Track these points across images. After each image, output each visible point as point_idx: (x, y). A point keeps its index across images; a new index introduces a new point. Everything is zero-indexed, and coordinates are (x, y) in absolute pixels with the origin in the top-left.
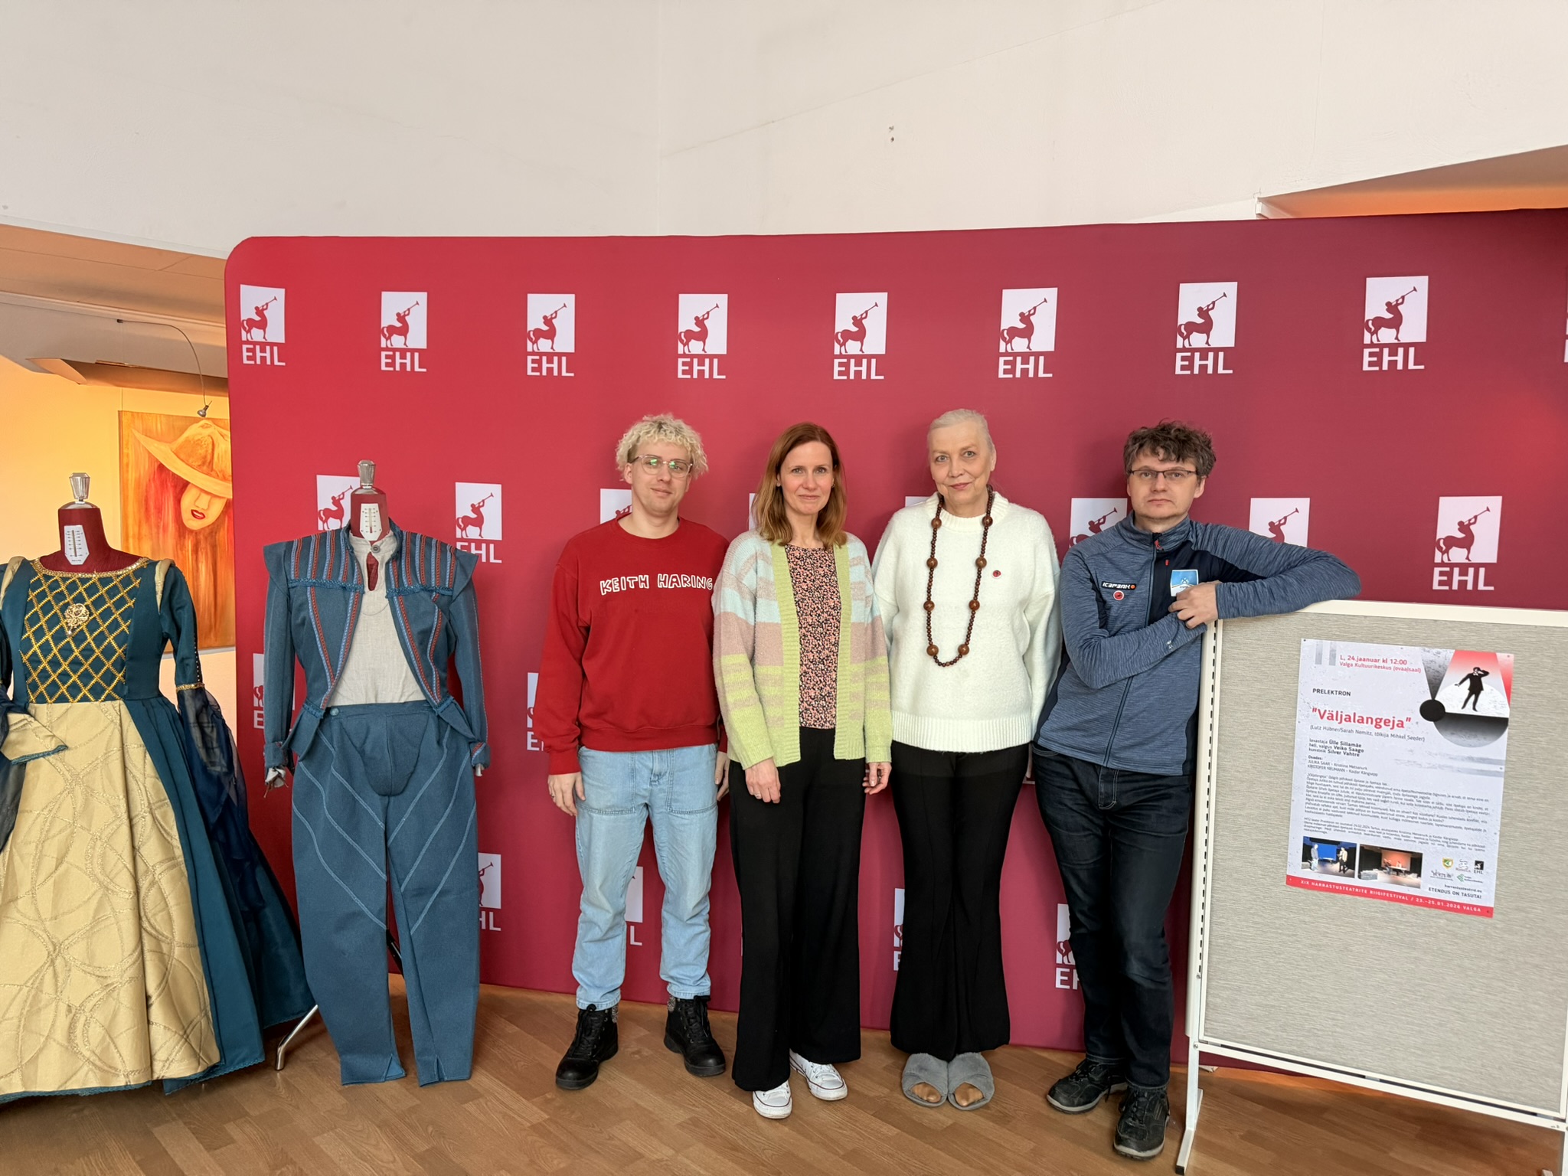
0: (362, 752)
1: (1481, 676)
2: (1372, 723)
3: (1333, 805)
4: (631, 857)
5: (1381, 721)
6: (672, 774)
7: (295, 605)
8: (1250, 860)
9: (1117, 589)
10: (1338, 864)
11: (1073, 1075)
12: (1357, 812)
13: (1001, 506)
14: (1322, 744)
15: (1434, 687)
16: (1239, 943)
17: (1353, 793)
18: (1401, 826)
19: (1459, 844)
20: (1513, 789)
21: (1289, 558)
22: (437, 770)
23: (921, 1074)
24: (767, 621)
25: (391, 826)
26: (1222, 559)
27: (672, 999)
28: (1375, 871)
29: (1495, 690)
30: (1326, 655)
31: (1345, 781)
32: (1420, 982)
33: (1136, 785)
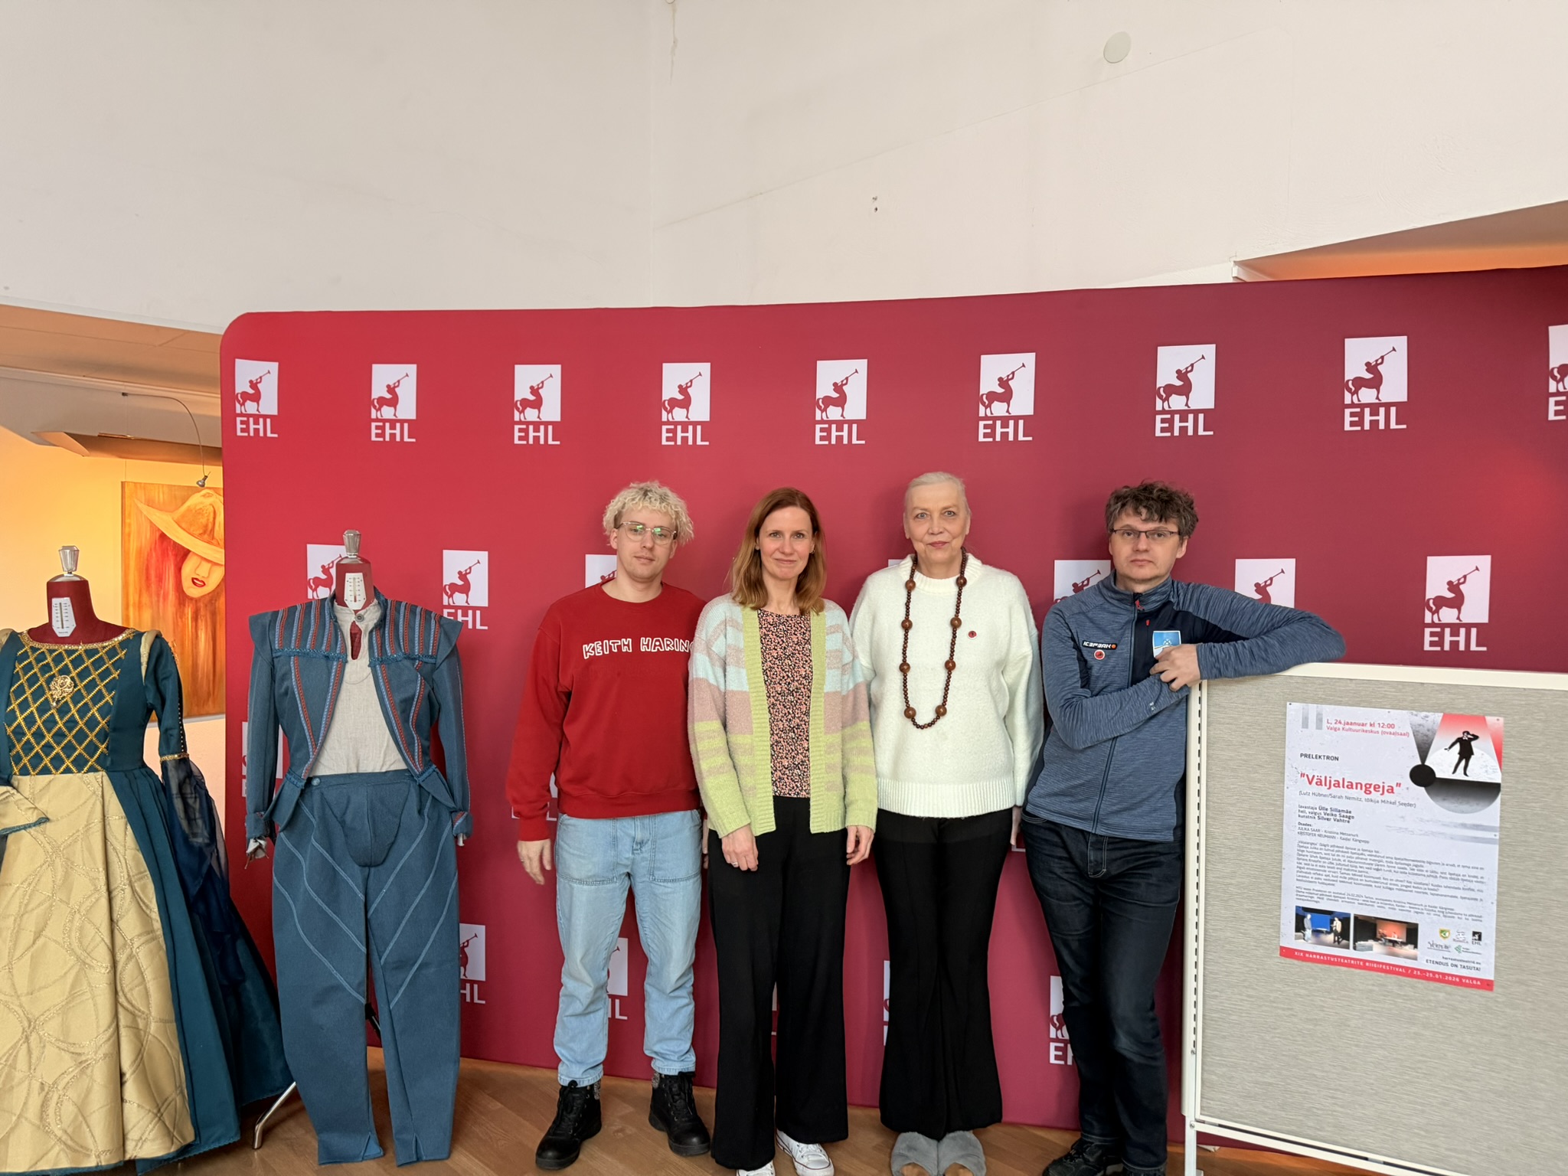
0: (343, 823)
1: (1470, 740)
2: (1361, 789)
3: (1324, 873)
4: (613, 929)
5: (1370, 787)
6: (654, 842)
7: (278, 675)
8: (1242, 931)
9: (1097, 648)
10: (1333, 934)
11: (1068, 1156)
12: (1350, 881)
13: (975, 567)
14: (1311, 810)
15: (1423, 751)
16: (1233, 1017)
17: (1344, 861)
18: (1394, 895)
19: (1455, 914)
20: (1508, 857)
21: (1272, 619)
22: (418, 840)
23: (910, 1154)
24: (737, 689)
25: (371, 897)
26: (1205, 620)
27: (656, 1075)
28: (1371, 942)
29: (1485, 754)
30: (1312, 719)
31: (1336, 849)
32: (1421, 1058)
33: (1126, 852)
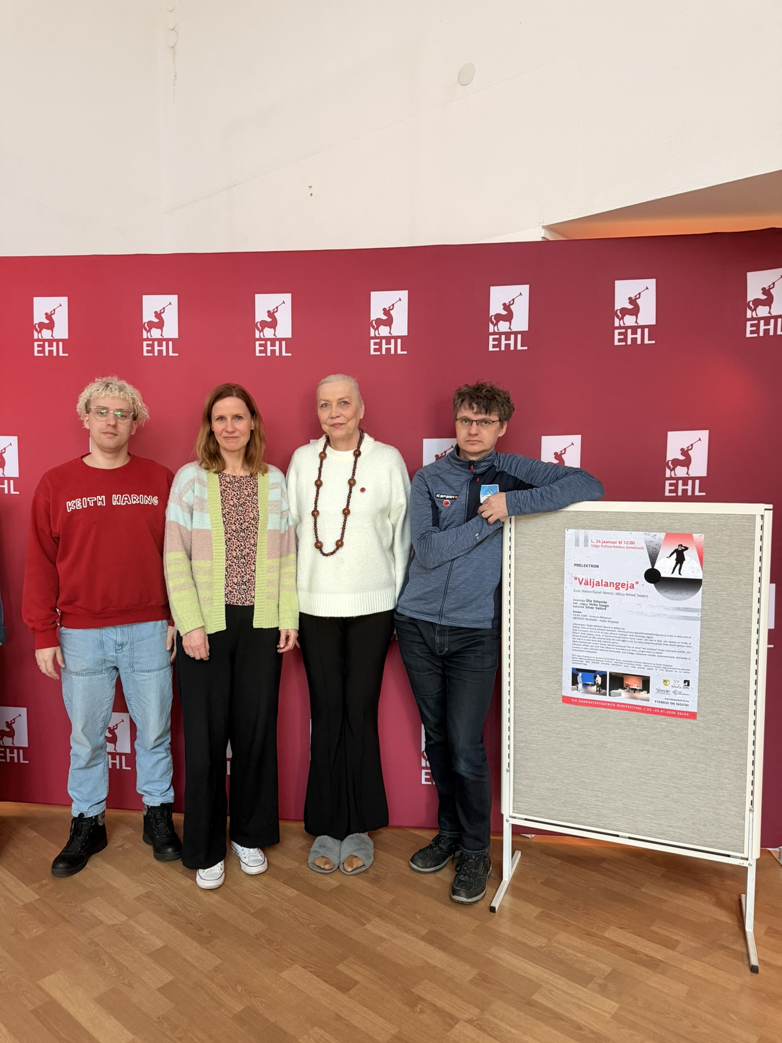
1: (683, 550)
2: (613, 586)
3: (590, 645)
5: (619, 585)
6: (132, 644)
8: (538, 686)
9: (445, 498)
10: (596, 686)
11: (431, 847)
12: (606, 649)
13: (368, 442)
14: (582, 602)
15: (653, 560)
16: (533, 745)
17: (603, 636)
18: (635, 658)
19: (673, 669)
20: (706, 629)
23: (321, 851)
24: (200, 528)
26: (515, 477)
27: (145, 806)
28: (620, 690)
29: (692, 560)
30: (582, 540)
31: (597, 628)
32: (651, 767)
33: (460, 636)
